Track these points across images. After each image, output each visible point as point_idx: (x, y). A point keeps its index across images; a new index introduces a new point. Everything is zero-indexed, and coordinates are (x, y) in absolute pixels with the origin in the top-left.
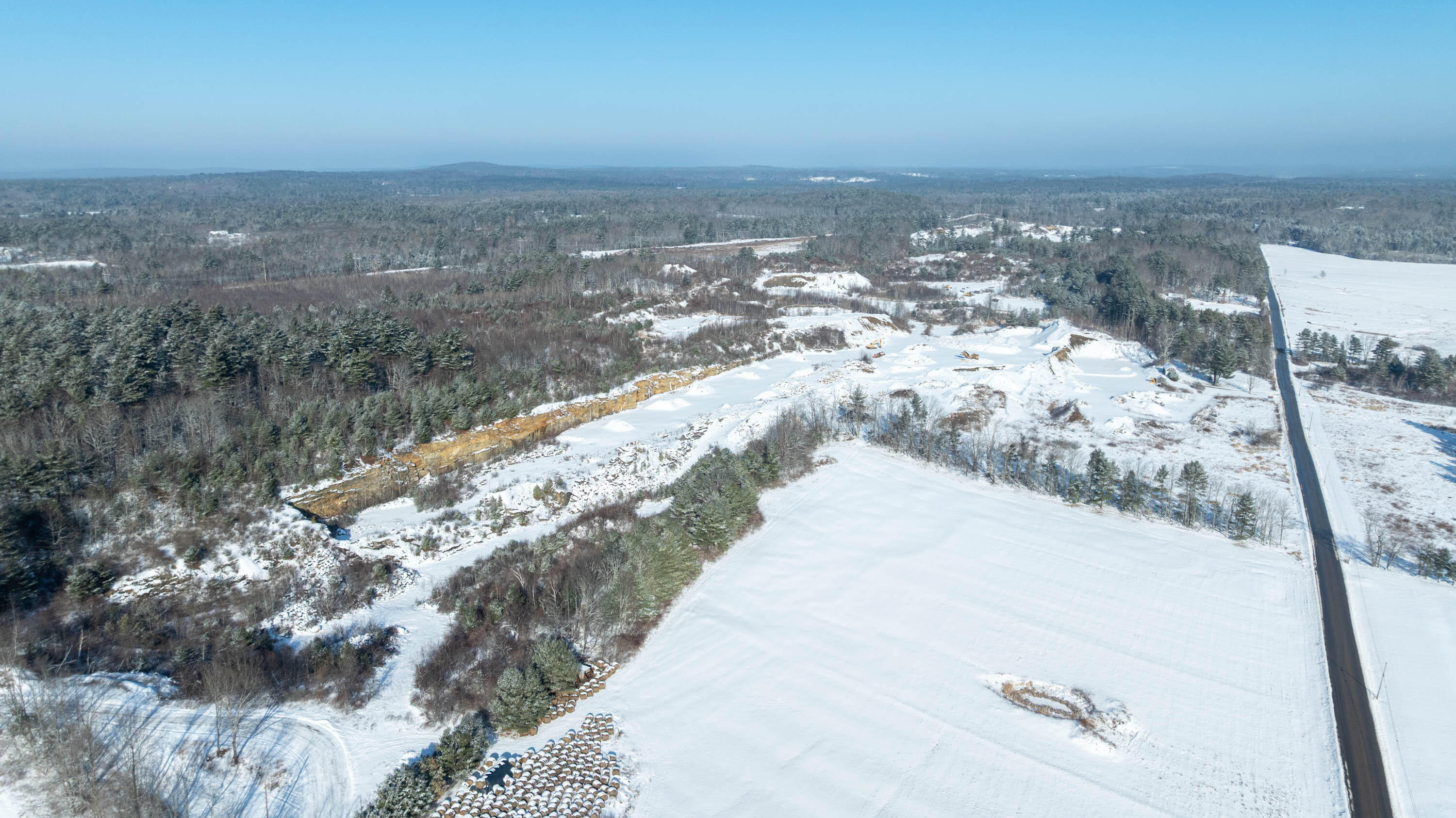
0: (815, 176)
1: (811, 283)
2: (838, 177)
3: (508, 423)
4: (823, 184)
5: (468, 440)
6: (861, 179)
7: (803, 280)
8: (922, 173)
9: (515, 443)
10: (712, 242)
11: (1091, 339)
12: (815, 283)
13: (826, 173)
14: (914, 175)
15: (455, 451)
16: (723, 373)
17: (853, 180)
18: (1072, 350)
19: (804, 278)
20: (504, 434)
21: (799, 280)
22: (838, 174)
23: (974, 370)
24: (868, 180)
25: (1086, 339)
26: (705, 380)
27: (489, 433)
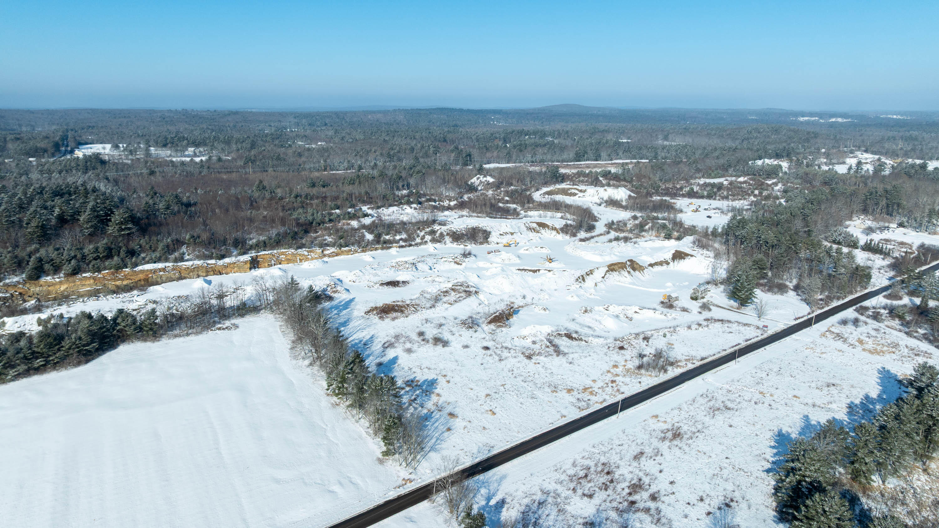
0: (803, 116)
1: (581, 194)
2: (821, 118)
3: (113, 274)
4: (808, 123)
5: (74, 282)
6: (840, 120)
7: (576, 192)
8: (902, 115)
9: (117, 287)
10: (597, 160)
11: (692, 256)
12: (584, 194)
13: (811, 114)
14: (895, 117)
15: (63, 288)
16: (357, 255)
17: (834, 120)
18: (671, 263)
19: (578, 190)
20: (108, 280)
21: (573, 191)
22: (821, 115)
23: (534, 271)
24: (845, 120)
25: (687, 255)
26: (336, 258)
27: (94, 279)
